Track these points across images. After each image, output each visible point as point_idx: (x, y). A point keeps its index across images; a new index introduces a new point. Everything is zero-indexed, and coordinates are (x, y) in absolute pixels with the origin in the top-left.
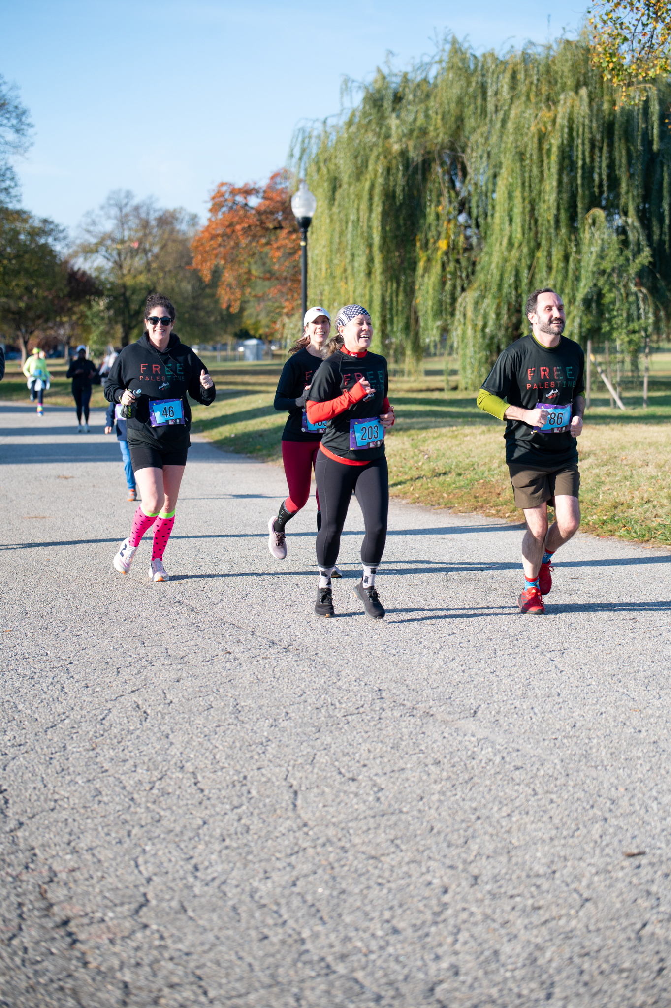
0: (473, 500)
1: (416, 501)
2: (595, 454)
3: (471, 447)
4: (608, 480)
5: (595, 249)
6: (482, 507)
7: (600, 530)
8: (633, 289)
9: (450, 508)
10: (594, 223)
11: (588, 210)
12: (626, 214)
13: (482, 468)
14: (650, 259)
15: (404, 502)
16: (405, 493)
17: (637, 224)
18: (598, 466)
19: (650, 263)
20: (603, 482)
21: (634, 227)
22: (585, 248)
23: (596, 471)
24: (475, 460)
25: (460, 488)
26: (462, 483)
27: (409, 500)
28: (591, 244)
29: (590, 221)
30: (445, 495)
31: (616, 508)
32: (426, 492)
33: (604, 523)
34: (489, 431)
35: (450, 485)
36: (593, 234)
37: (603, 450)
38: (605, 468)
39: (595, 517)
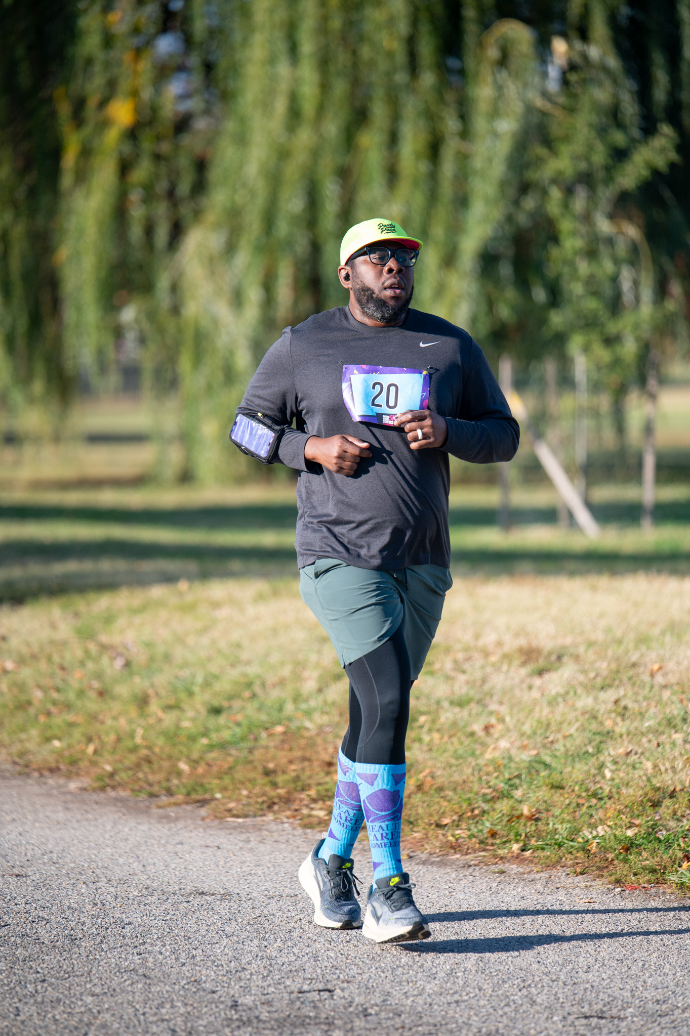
0: (261, 780)
1: (107, 783)
2: (577, 658)
3: (235, 635)
4: (621, 727)
5: (507, 126)
6: (287, 800)
7: (620, 869)
8: (604, 226)
9: (203, 803)
10: (503, 61)
11: (486, 26)
12: (583, 34)
13: (275, 694)
14: (673, 156)
15: (73, 786)
16: (74, 762)
17: (613, 62)
18: (589, 688)
19: (672, 166)
20: (609, 734)
21: (605, 69)
22: (480, 124)
23: (586, 702)
24: (253, 671)
25: (223, 746)
26: (226, 735)
27: (85, 782)
28: (495, 113)
29: (493, 53)
30: (184, 766)
31: (656, 804)
32: (132, 759)
33: (629, 846)
34: (276, 593)
35: (193, 739)
36: (499, 88)
37: (591, 644)
38: (610, 695)
39: (601, 830)
